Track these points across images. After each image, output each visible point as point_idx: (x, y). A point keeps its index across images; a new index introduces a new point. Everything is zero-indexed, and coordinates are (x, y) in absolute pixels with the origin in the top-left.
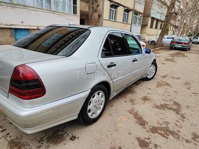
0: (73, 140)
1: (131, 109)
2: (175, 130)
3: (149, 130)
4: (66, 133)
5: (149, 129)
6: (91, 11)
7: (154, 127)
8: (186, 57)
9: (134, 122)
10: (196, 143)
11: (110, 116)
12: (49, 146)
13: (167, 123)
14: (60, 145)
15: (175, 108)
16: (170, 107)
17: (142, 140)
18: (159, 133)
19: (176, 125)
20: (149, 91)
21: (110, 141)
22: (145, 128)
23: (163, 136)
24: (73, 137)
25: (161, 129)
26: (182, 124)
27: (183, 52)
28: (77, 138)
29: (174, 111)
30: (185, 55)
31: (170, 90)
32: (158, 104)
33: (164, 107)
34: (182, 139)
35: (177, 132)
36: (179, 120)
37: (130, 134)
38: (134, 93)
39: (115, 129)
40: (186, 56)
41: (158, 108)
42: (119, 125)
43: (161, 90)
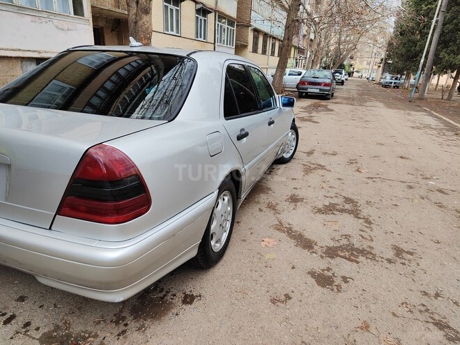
0: (191, 303)
1: (278, 223)
2: (365, 246)
3: (324, 255)
4: (168, 292)
5: (324, 253)
6: (135, 11)
7: (329, 248)
8: (332, 112)
9: (293, 246)
10: (403, 261)
11: (244, 243)
12: (143, 326)
13: (347, 236)
14: (167, 318)
15: (350, 209)
16: (341, 207)
17: (319, 275)
18: (341, 257)
19: (363, 237)
20: (294, 184)
21: (264, 289)
22: (315, 252)
23: (349, 259)
24: (186, 296)
25: (342, 248)
26: (372, 234)
27: (323, 103)
28: (197, 296)
29: (350, 214)
30: (329, 107)
31: (329, 176)
32: (320, 206)
33: (330, 209)
34: (380, 259)
35: (368, 250)
36: (365, 229)
37: (293, 268)
38: (270, 192)
39: (264, 265)
40: (332, 110)
41: (323, 213)
42: (268, 256)
43: (314, 178)
